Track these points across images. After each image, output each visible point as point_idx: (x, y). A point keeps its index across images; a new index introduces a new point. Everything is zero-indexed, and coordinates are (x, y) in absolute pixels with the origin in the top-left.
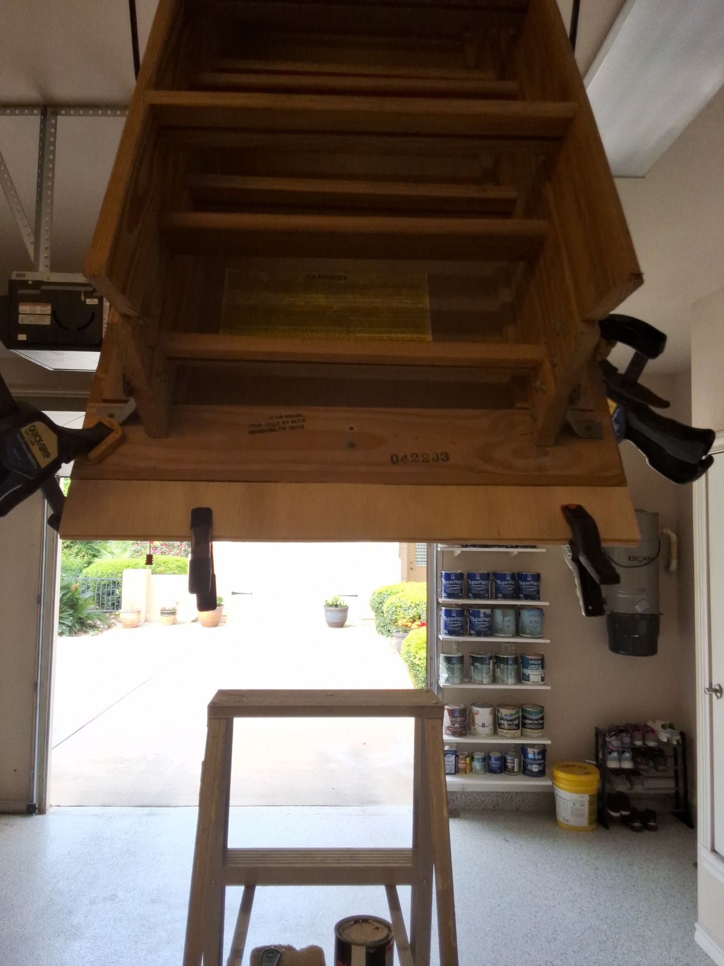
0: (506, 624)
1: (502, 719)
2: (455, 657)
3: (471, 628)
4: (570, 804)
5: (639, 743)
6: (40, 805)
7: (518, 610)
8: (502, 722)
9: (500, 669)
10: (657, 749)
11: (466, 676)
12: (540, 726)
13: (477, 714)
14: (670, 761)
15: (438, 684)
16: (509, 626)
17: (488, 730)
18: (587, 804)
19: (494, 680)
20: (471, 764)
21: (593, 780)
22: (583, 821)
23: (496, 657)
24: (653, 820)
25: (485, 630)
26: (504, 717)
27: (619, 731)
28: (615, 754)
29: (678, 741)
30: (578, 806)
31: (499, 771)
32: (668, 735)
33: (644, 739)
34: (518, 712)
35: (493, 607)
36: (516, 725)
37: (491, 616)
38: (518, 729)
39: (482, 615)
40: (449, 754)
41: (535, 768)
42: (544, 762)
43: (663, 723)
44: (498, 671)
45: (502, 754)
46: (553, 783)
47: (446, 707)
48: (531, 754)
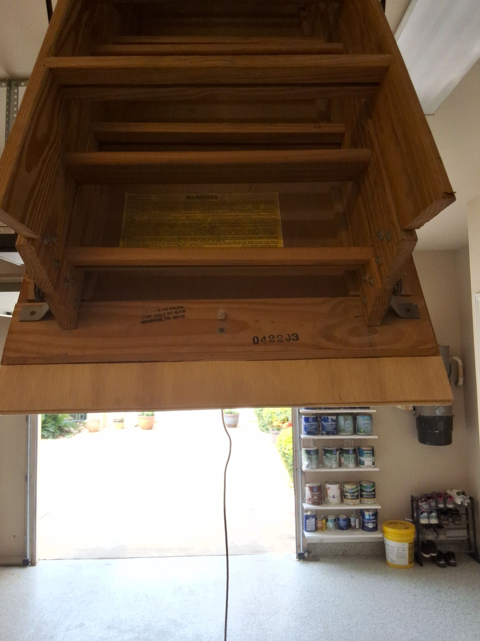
0: (347, 426)
1: (346, 492)
2: (312, 450)
3: (323, 430)
4: (395, 550)
5: (441, 506)
6: (32, 559)
7: (354, 416)
8: (346, 494)
9: (344, 457)
10: (455, 510)
11: (320, 463)
12: (373, 496)
13: (329, 489)
14: (464, 517)
15: (301, 469)
16: (349, 427)
17: (337, 500)
18: (407, 549)
19: (340, 465)
20: (326, 523)
21: (410, 533)
22: (405, 561)
23: (341, 450)
24: (453, 559)
25: (333, 430)
26: (348, 491)
27: (428, 498)
28: (425, 514)
29: (468, 504)
30: (401, 551)
31: (345, 528)
32: (462, 500)
33: (445, 503)
34: (357, 487)
35: (338, 415)
36: (356, 496)
37: (336, 421)
38: (358, 498)
39: (330, 420)
40: (311, 517)
41: (370, 526)
42: (376, 521)
43: (457, 491)
44: (343, 459)
45: (347, 516)
46: (383, 536)
47: (307, 485)
48: (367, 515)
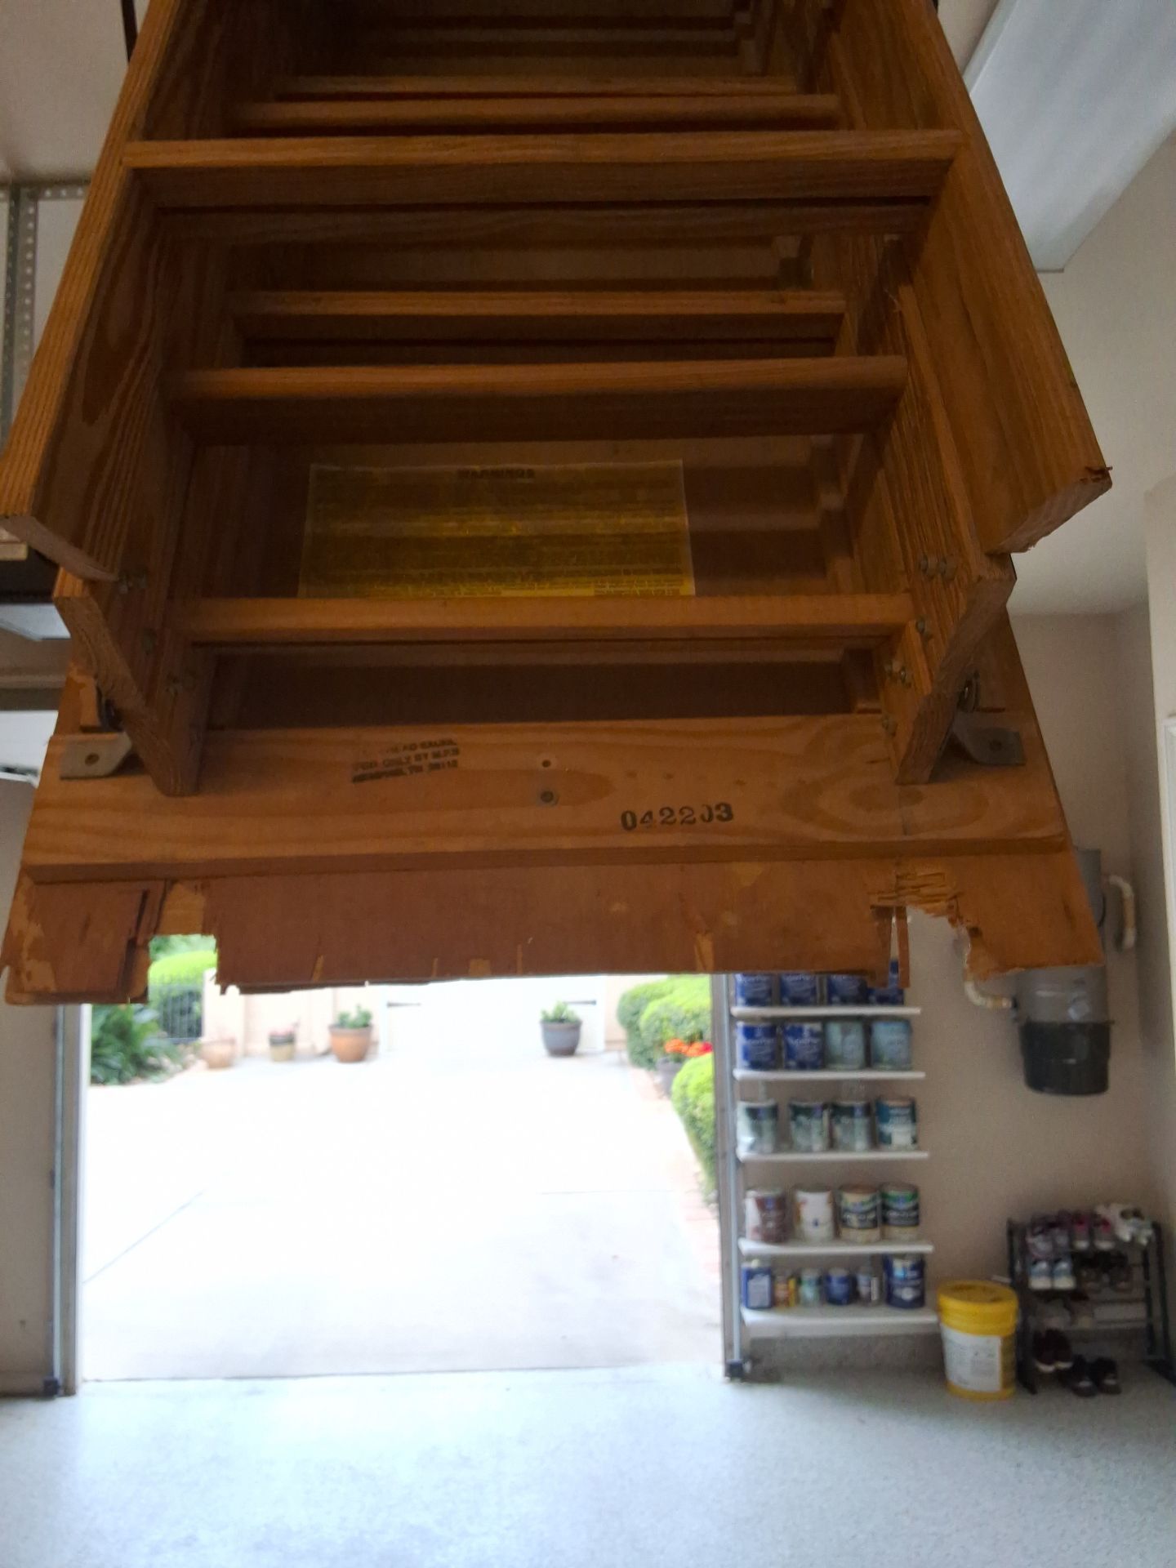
0: (849, 1047)
1: (847, 1210)
2: (763, 1107)
3: (789, 1057)
4: (970, 1354)
5: (1082, 1245)
6: (66, 1380)
7: (867, 1024)
8: (848, 1216)
9: (842, 1126)
10: (1115, 1254)
11: (783, 1141)
12: (914, 1222)
13: (805, 1204)
14: (1138, 1274)
15: (736, 1156)
16: (853, 1051)
17: (825, 1230)
18: (998, 1353)
19: (832, 1144)
20: (797, 1290)
21: (1005, 1312)
22: (993, 1381)
23: (833, 1105)
24: (1111, 1376)
25: (814, 1058)
26: (852, 1208)
27: (1048, 1224)
28: (1043, 1266)
29: (1149, 1239)
30: (981, 1356)
31: (845, 1301)
32: (1132, 1229)
33: (1091, 1236)
35: (825, 1020)
36: (871, 1221)
37: (822, 1036)
38: (876, 1227)
39: (806, 1033)
40: (759, 1274)
41: (907, 1294)
42: (923, 1284)
43: (1122, 1207)
44: (838, 1131)
45: (850, 1271)
46: (940, 1320)
47: (752, 1193)
48: (899, 1270)
